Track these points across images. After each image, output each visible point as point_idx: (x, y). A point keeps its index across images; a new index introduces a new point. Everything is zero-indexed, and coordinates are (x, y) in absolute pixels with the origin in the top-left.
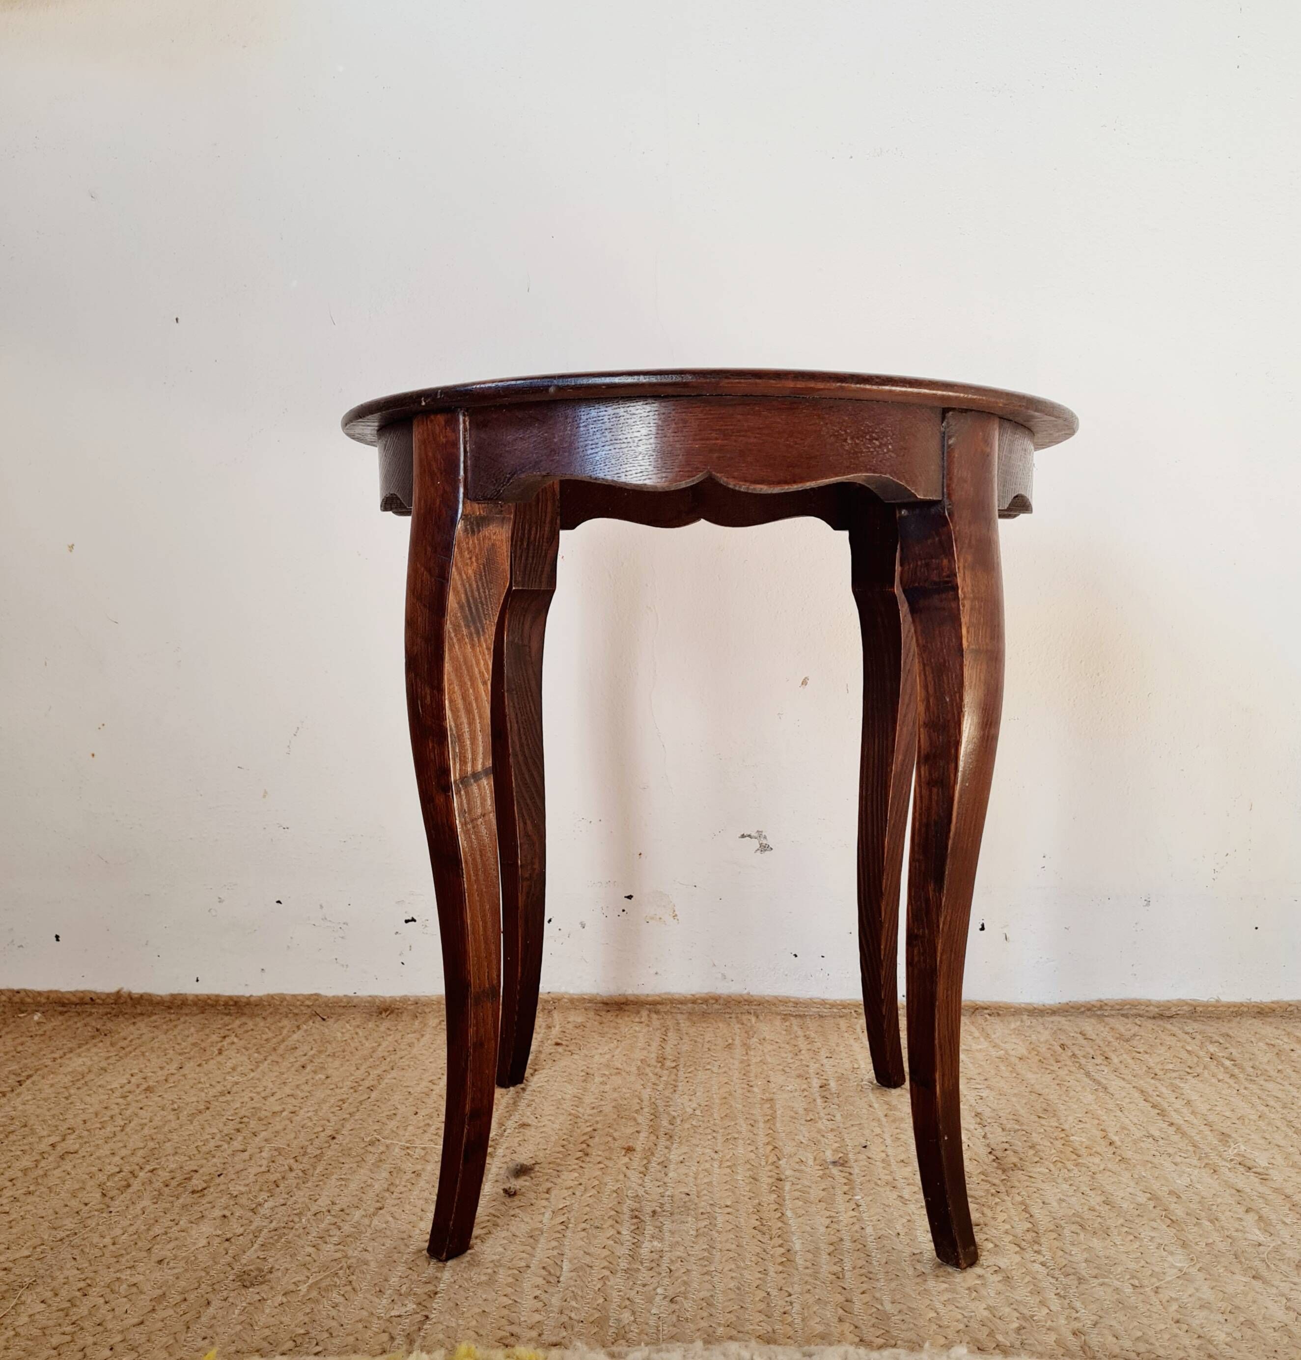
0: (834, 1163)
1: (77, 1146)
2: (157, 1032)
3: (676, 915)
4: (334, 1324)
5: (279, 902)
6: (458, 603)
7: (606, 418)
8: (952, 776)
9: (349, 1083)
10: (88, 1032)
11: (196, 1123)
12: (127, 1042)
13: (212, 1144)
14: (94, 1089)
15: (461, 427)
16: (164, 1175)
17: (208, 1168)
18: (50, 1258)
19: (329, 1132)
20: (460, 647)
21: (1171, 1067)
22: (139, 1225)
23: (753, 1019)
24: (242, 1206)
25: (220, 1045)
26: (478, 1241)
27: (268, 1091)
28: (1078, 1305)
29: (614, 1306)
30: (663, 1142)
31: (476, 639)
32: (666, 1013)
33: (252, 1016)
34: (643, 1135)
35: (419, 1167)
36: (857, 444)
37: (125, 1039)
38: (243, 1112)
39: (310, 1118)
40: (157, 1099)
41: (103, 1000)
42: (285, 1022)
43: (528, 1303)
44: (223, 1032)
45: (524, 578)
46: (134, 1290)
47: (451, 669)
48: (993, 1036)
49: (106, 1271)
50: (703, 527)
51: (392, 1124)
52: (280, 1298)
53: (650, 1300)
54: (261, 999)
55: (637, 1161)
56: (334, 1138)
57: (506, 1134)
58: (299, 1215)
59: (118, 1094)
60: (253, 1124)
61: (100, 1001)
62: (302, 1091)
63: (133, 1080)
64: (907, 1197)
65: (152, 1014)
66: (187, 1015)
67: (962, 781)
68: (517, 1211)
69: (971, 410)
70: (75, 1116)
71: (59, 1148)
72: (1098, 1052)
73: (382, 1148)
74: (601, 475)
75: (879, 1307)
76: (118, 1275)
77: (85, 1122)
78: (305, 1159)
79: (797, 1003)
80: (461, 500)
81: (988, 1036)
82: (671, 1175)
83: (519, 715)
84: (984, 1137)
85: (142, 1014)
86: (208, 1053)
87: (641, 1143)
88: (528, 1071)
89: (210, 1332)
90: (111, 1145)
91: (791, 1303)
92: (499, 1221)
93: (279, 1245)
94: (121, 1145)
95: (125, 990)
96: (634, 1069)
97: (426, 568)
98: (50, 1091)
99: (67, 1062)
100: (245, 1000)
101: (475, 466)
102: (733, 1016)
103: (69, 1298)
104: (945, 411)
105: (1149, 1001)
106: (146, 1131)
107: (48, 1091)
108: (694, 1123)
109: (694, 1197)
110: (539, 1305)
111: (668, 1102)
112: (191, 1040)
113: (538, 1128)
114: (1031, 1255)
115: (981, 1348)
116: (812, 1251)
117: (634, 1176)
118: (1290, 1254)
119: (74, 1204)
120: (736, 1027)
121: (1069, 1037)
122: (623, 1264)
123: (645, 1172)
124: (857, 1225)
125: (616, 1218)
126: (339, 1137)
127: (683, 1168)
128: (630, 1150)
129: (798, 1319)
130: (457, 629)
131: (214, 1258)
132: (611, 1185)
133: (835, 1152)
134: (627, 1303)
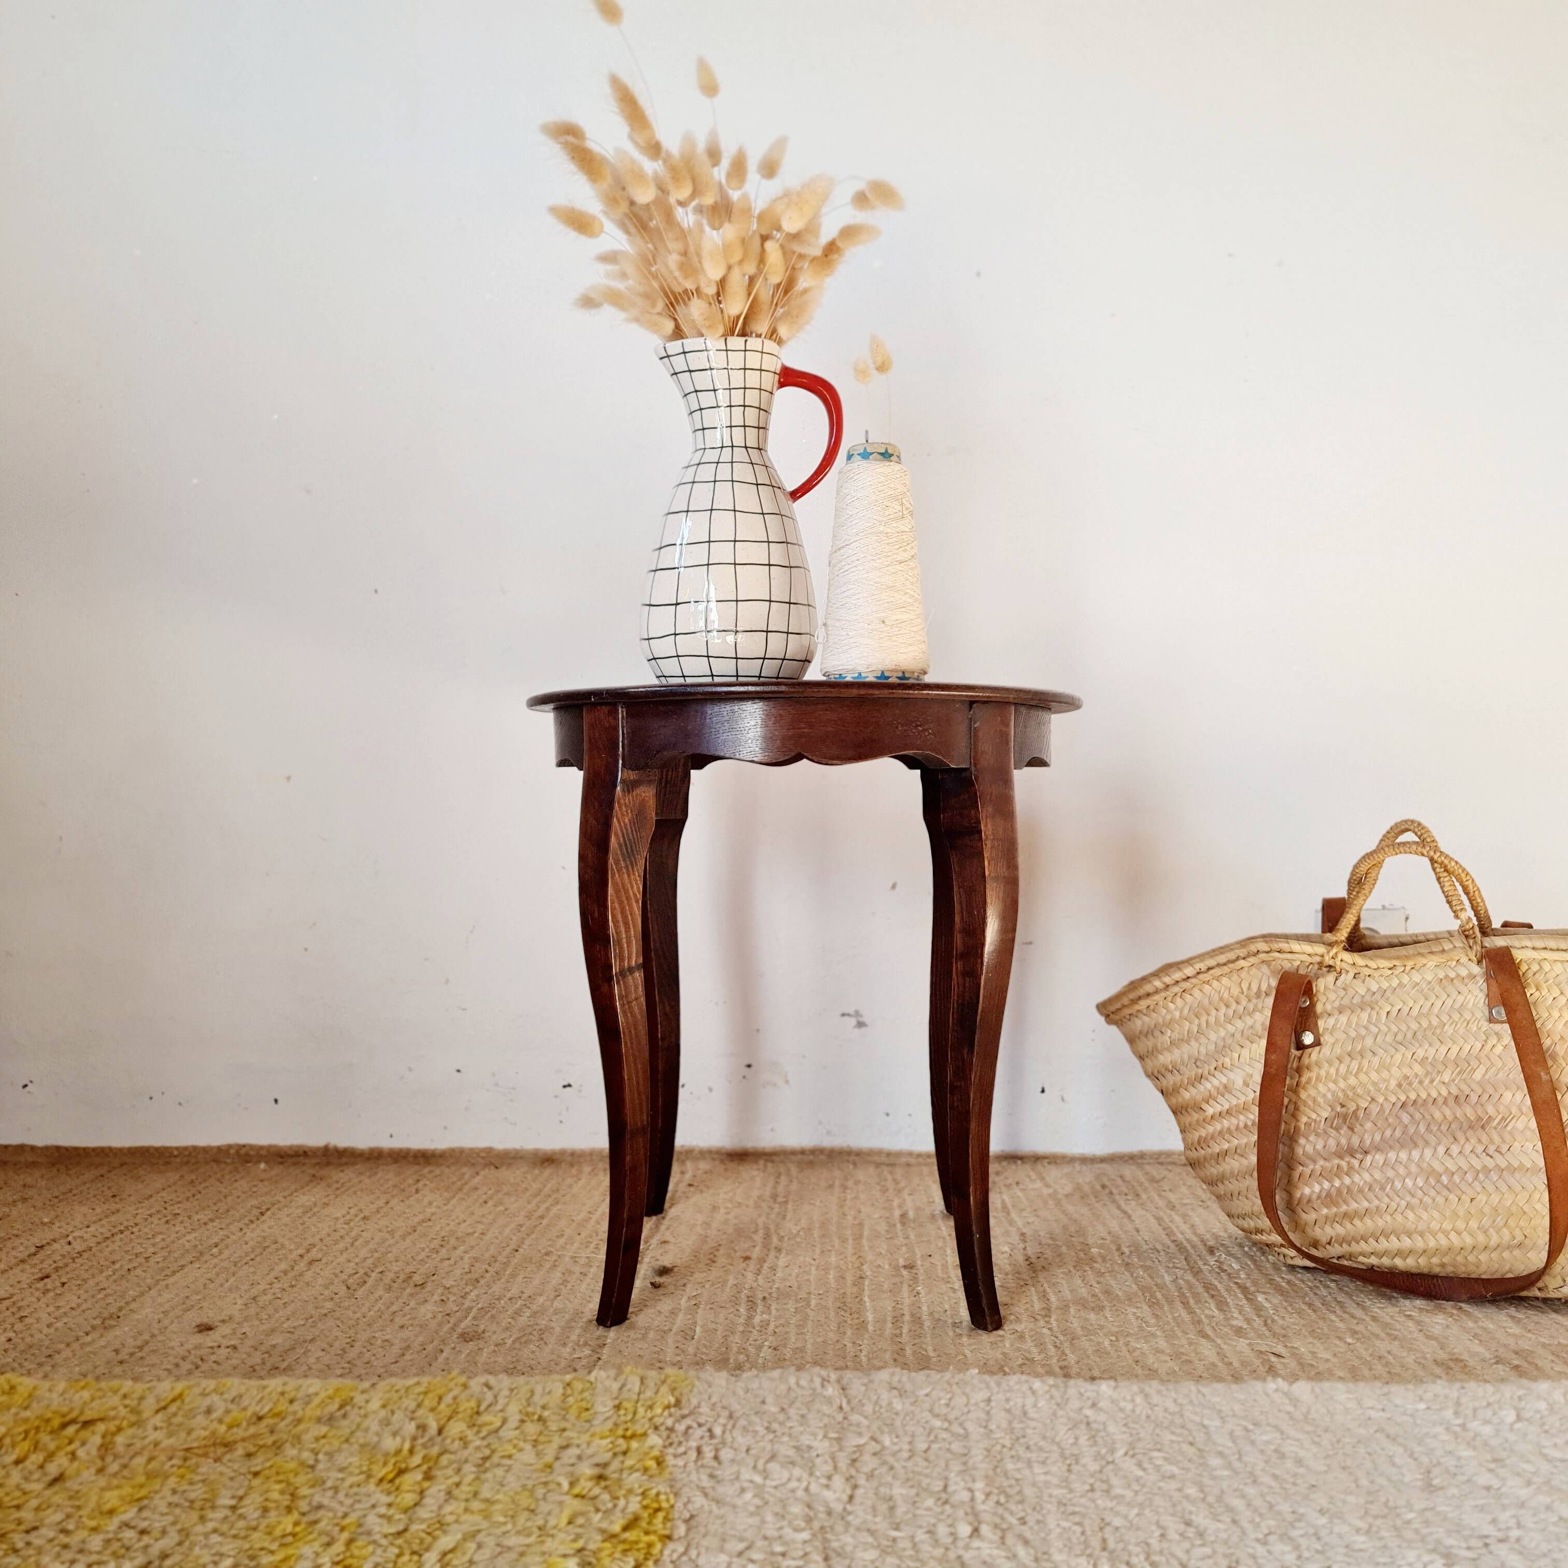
0: (905, 1267)
1: (320, 1256)
2: (362, 1177)
3: (787, 1081)
4: (533, 1362)
5: (458, 1071)
6: (618, 844)
8: (979, 968)
9: (523, 1213)
10: (306, 1177)
11: (407, 1240)
12: (340, 1184)
13: (423, 1255)
14: (322, 1218)
15: (620, 716)
16: (391, 1275)
17: (423, 1271)
18: (321, 1325)
19: (512, 1247)
20: (619, 876)
21: (1187, 1201)
22: (380, 1305)
23: (851, 1167)
24: (454, 1294)
25: (415, 1186)
26: (633, 1315)
27: (460, 1218)
28: (1068, 1352)
29: (733, 1352)
30: (773, 1252)
31: (630, 868)
32: (779, 1162)
33: (439, 1165)
34: (757, 1249)
35: (584, 1270)
36: (905, 730)
37: (337, 1182)
38: (443, 1234)
39: (496, 1237)
40: (373, 1225)
41: (314, 1153)
42: (465, 1169)
43: (670, 1350)
44: (416, 1177)
45: (663, 810)
46: (387, 1343)
47: (613, 892)
48: (1047, 1179)
49: (363, 1332)
51: (561, 1241)
52: (492, 1348)
53: (759, 1348)
54: (444, 1152)
55: (752, 1265)
56: (517, 1251)
57: (651, 1248)
58: (498, 1299)
59: (342, 1220)
60: (453, 1241)
61: (311, 1154)
62: (487, 1219)
63: (351, 1211)
64: (957, 1288)
65: (355, 1164)
66: (384, 1164)
67: (987, 973)
68: (661, 1297)
69: (992, 703)
70: (313, 1236)
71: (306, 1257)
72: (1131, 1191)
73: (554, 1258)
75: (924, 1353)
76: (373, 1334)
77: (321, 1240)
78: (497, 1264)
79: (889, 1154)
80: (620, 769)
81: (1043, 1179)
82: (778, 1275)
83: (659, 919)
84: (1024, 1249)
85: (347, 1164)
86: (407, 1192)
87: (756, 1253)
88: (667, 1205)
89: (447, 1367)
90: (345, 1255)
91: (861, 1350)
92: (648, 1303)
93: (486, 1318)
94: (353, 1255)
96: (751, 1203)
98: (288, 1219)
99: (295, 1199)
101: (630, 744)
102: (835, 1164)
103: (340, 1348)
104: (970, 705)
106: (371, 1246)
107: (286, 1220)
108: (798, 1240)
109: (795, 1288)
110: (679, 1352)
111: (777, 1226)
112: (391, 1183)
113: (675, 1244)
114: (1042, 1323)
115: (992, 1373)
116: (881, 1322)
117: (750, 1276)
118: (1234, 1323)
119: (326, 1293)
120: (837, 1173)
121: (1110, 1180)
122: (741, 1328)
123: (758, 1273)
124: (916, 1306)
125: (735, 1301)
126: (521, 1250)
127: (788, 1271)
128: (747, 1258)
129: (864, 1359)
130: (617, 862)
131: (440, 1324)
132: (731, 1281)
133: (906, 1259)
134: (742, 1350)
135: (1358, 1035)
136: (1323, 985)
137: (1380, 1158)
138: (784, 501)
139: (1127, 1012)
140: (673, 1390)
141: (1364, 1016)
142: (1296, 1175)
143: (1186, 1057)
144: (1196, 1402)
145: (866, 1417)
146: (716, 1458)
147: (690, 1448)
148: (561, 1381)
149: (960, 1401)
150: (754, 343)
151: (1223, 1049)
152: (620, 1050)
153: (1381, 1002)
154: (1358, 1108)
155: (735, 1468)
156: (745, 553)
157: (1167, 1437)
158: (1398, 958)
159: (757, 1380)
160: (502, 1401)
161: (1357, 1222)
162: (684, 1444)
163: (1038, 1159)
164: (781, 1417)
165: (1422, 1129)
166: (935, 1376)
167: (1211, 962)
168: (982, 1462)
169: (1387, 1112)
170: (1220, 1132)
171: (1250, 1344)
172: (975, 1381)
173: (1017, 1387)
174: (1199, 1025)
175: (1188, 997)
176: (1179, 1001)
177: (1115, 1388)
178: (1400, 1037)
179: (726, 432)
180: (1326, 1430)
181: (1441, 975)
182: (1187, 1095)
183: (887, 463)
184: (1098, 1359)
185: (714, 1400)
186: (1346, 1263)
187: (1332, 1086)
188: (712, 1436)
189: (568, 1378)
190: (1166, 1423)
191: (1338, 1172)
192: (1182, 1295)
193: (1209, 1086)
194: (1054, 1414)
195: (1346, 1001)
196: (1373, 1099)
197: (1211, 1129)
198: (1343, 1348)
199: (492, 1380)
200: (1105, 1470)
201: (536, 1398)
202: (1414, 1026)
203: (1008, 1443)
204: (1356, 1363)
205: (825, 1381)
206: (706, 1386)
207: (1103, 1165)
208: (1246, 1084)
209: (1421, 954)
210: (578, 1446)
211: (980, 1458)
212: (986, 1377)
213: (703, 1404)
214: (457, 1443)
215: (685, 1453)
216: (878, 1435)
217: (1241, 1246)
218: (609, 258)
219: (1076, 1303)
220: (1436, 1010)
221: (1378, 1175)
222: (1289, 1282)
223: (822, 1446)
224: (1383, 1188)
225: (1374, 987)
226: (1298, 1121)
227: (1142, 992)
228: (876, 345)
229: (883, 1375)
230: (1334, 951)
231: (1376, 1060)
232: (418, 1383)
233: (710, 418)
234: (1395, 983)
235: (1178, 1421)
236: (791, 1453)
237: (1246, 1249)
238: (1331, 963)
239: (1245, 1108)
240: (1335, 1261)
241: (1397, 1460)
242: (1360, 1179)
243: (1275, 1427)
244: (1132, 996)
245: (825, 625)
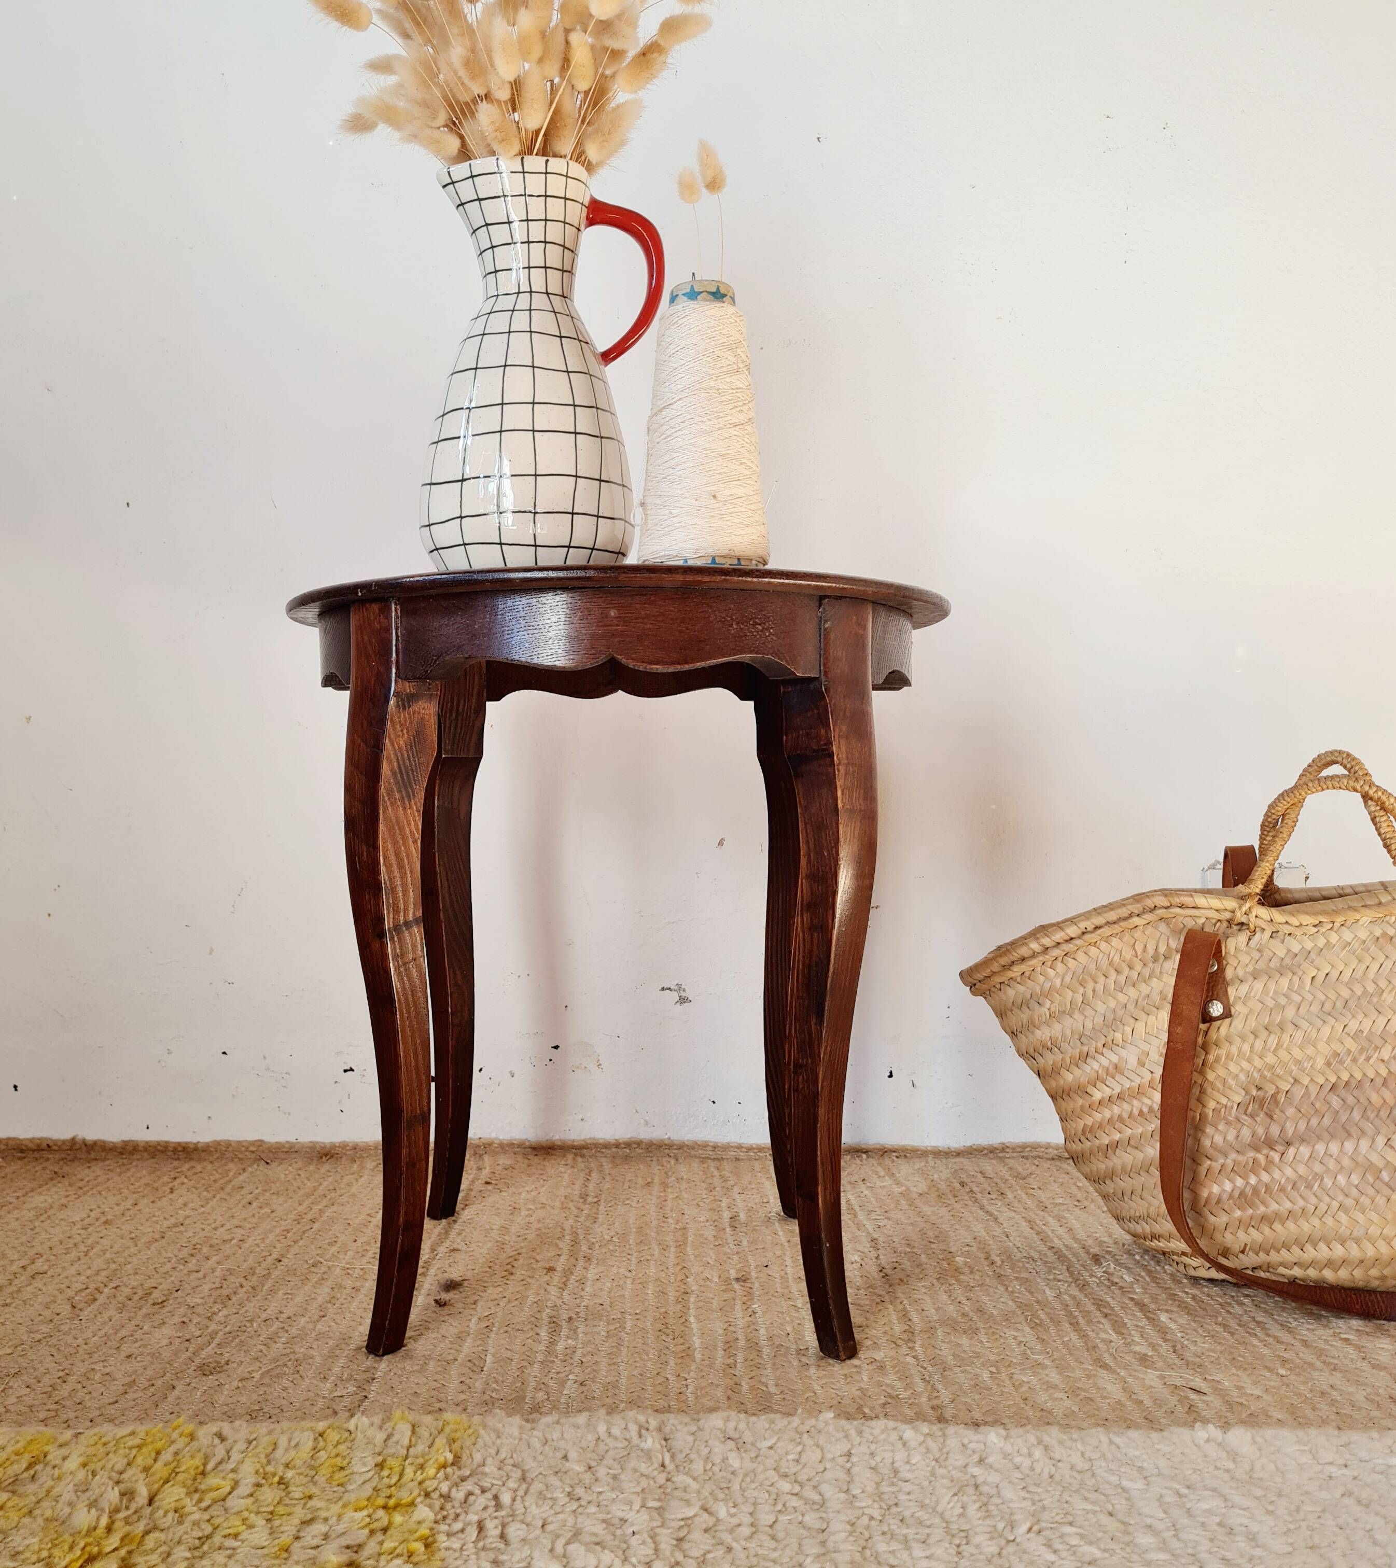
0: (737, 1280)
1: (46, 1267)
2: (111, 1175)
3: (600, 1065)
4: (284, 1402)
5: (224, 1053)
6: (391, 770)
7: (520, 607)
8: (830, 921)
9: (292, 1216)
10: (47, 1174)
11: (153, 1248)
12: (84, 1182)
13: (168, 1267)
14: (57, 1222)
15: (393, 614)
16: (127, 1291)
17: (165, 1285)
18: (31, 1355)
19: (275, 1256)
20: (393, 809)
21: (1061, 1201)
22: (107, 1329)
23: (673, 1162)
24: (199, 1315)
25: (171, 1185)
26: (411, 1340)
27: (218, 1223)
28: (940, 1387)
29: (531, 1388)
30: (581, 1263)
31: (407, 802)
32: (590, 1157)
33: (200, 1160)
34: (563, 1259)
35: (358, 1284)
36: (741, 629)
37: (82, 1180)
38: (194, 1241)
39: (257, 1245)
40: (115, 1230)
41: (59, 1147)
42: (231, 1165)
43: (453, 1386)
44: (173, 1174)
45: (453, 745)
46: (107, 1378)
47: (385, 829)
48: (898, 1175)
49: (81, 1364)
50: (620, 697)
51: (334, 1249)
52: (235, 1384)
53: (563, 1383)
54: (207, 1145)
55: (557, 1278)
56: (280, 1261)
57: (438, 1257)
58: (251, 1321)
59: (79, 1226)
60: (205, 1250)
61: (56, 1148)
62: (249, 1223)
63: (93, 1214)
64: (800, 1305)
65: (105, 1159)
66: (138, 1160)
67: (839, 926)
68: (447, 1317)
69: (846, 597)
70: (41, 1244)
71: (29, 1269)
72: (995, 1189)
73: (323, 1269)
74: (517, 658)
75: (764, 1388)
76: (93, 1366)
77: (51, 1248)
78: (255, 1278)
79: (715, 1147)
80: (393, 679)
81: (892, 1175)
82: (587, 1290)
83: (449, 874)
84: (877, 1258)
85: (96, 1159)
86: (160, 1192)
87: (562, 1263)
88: (459, 1206)
89: (177, 1409)
90: (76, 1266)
91: (687, 1386)
92: (430, 1325)
93: (233, 1344)
94: (85, 1266)
95: (80, 1137)
96: (558, 1204)
97: (362, 740)
98: (17, 1223)
99: (29, 1199)
100: (192, 1146)
101: (405, 649)
102: (655, 1159)
103: (49, 1384)
104: (822, 598)
105: (1049, 1143)
106: (108, 1255)
107: (15, 1225)
108: (611, 1248)
109: (606, 1306)
110: (464, 1388)
111: (588, 1231)
112: (143, 1181)
113: (466, 1252)
114: (905, 1350)
115: (849, 1417)
116: (709, 1348)
117: (553, 1291)
118: (1137, 1348)
119: (47, 1313)
120: (656, 1169)
121: (969, 1176)
122: (540, 1357)
123: (563, 1287)
124: (752, 1327)
125: (535, 1323)
126: (285, 1260)
127: (599, 1284)
128: (551, 1269)
129: (691, 1398)
130: (390, 793)
131: (176, 1354)
132: (532, 1298)
133: (738, 1271)
134: (542, 1386)
135: (1277, 1005)
136: (1234, 945)
137: (1305, 1151)
138: (595, 365)
139: (998, 979)
140: (452, 1441)
141: (1284, 982)
142: (1203, 1170)
143: (1068, 1032)
144: (1109, 1456)
145: (694, 1479)
146: (502, 1536)
147: (469, 1524)
148: (312, 1429)
149: (813, 1456)
150: (556, 164)
151: (1113, 1022)
152: (395, 1021)
153: (1305, 965)
154: (1278, 1091)
155: (526, 1552)
156: (545, 418)
157: (1079, 1505)
158: (1324, 913)
159: (558, 1427)
160: (235, 1456)
161: (1277, 1226)
162: (462, 1517)
163: (884, 1152)
164: (588, 1478)
165: (1356, 1115)
166: (781, 1422)
167: (1099, 921)
168: (845, 1541)
169: (1313, 1095)
170: (1110, 1121)
171: (1162, 1377)
172: (831, 1429)
173: (883, 1436)
174: (1084, 995)
175: (1071, 962)
176: (1060, 967)
177: (1006, 1438)
178: (1328, 1007)
179: (523, 274)
180: (1280, 1495)
181: (1378, 933)
182: (1069, 1077)
183: (718, 304)
184: (977, 1397)
185: (503, 1455)
186: (1262, 1274)
187: (1245, 1065)
188: (498, 1506)
189: (321, 1426)
190: (1075, 1486)
191: (1255, 1167)
192: (1070, 1314)
193: (1096, 1066)
194: (933, 1474)
195: (1261, 965)
196: (1296, 1080)
197: (1098, 1117)
198: (1274, 1382)
199: (226, 1428)
200: (1004, 1552)
201: (279, 1453)
202: (1345, 993)
203: (876, 1514)
204: (1296, 1401)
205: (643, 1429)
206: (493, 1436)
207: (958, 1160)
208: (1141, 1064)
209: (1355, 909)
210: (326, 1520)
211: (843, 1535)
212: (844, 1422)
213: (489, 1461)
214: (171, 1515)
215: (462, 1531)
216: (711, 1503)
217: (1130, 1253)
218: (382, 66)
219: (943, 1323)
220: (1372, 974)
221: (1302, 1170)
222: (1194, 1297)
223: (640, 1520)
224: (1309, 1186)
225: (1296, 948)
226: (1204, 1106)
227: (1015, 956)
228: (706, 154)
229: (715, 1421)
230: (1248, 905)
231: (1299, 1035)
232: (133, 1433)
233: (503, 257)
234: (1321, 942)
235: (1090, 1482)
236: (599, 1529)
237: (1137, 1257)
238: (1244, 919)
239: (1139, 1092)
240: (1249, 1272)
241: (1379, 1537)
242: (1282, 1174)
243: (1214, 1490)
244: (1004, 961)
245: (642, 504)
